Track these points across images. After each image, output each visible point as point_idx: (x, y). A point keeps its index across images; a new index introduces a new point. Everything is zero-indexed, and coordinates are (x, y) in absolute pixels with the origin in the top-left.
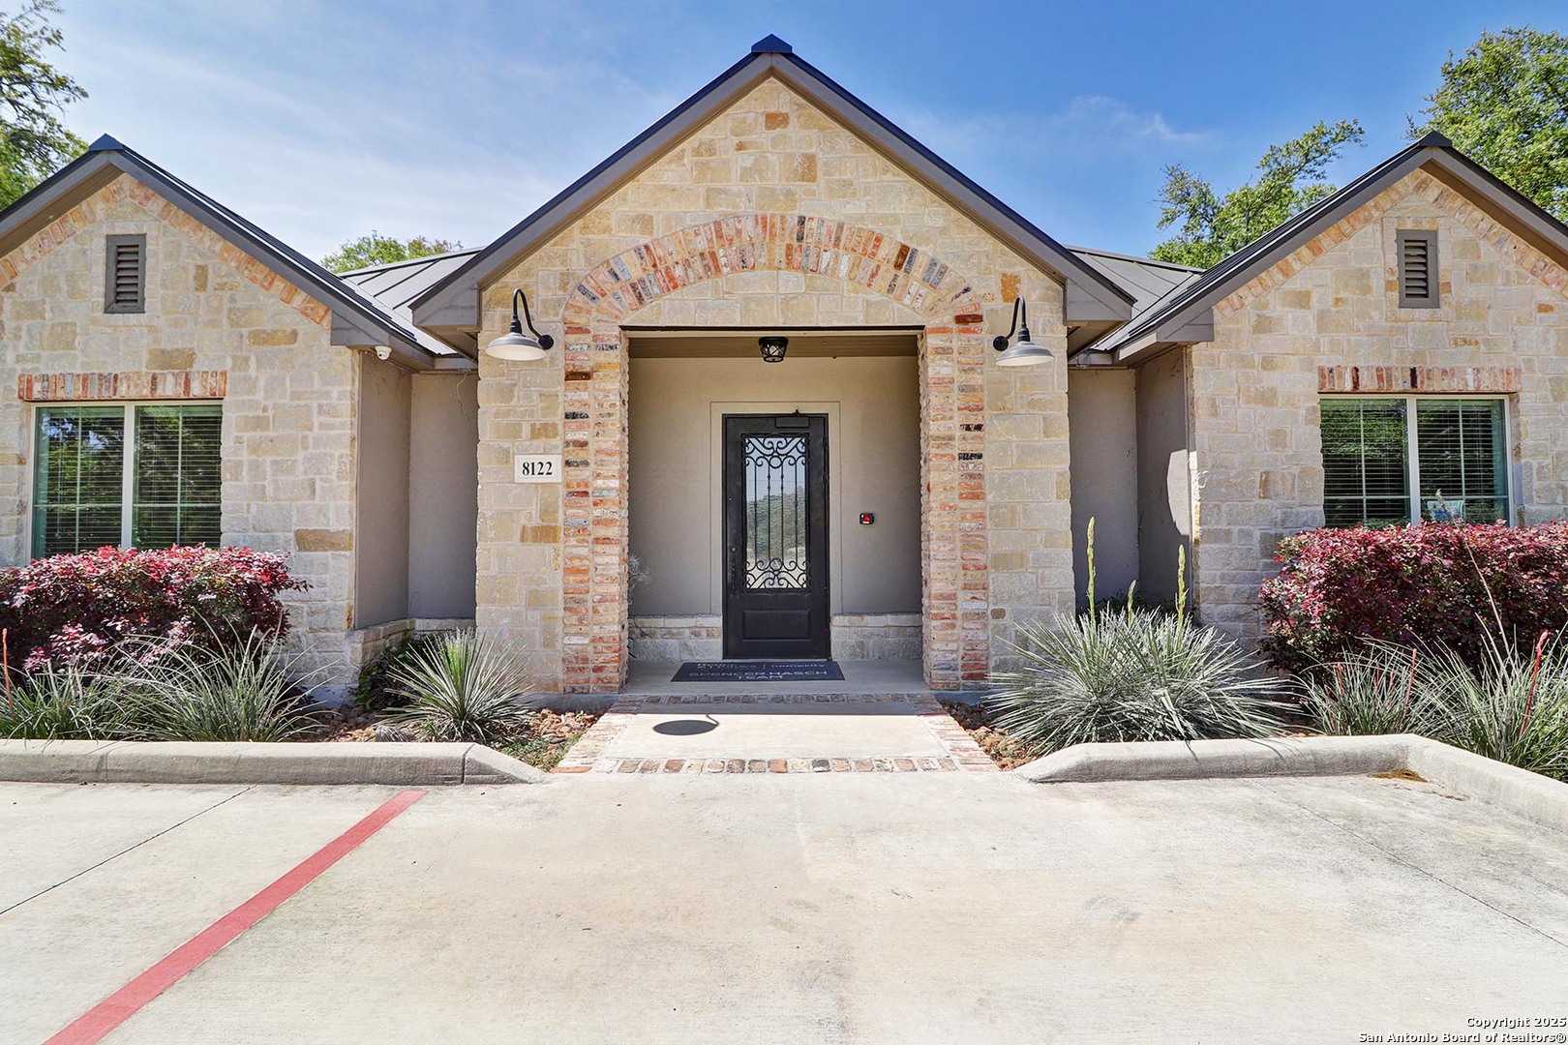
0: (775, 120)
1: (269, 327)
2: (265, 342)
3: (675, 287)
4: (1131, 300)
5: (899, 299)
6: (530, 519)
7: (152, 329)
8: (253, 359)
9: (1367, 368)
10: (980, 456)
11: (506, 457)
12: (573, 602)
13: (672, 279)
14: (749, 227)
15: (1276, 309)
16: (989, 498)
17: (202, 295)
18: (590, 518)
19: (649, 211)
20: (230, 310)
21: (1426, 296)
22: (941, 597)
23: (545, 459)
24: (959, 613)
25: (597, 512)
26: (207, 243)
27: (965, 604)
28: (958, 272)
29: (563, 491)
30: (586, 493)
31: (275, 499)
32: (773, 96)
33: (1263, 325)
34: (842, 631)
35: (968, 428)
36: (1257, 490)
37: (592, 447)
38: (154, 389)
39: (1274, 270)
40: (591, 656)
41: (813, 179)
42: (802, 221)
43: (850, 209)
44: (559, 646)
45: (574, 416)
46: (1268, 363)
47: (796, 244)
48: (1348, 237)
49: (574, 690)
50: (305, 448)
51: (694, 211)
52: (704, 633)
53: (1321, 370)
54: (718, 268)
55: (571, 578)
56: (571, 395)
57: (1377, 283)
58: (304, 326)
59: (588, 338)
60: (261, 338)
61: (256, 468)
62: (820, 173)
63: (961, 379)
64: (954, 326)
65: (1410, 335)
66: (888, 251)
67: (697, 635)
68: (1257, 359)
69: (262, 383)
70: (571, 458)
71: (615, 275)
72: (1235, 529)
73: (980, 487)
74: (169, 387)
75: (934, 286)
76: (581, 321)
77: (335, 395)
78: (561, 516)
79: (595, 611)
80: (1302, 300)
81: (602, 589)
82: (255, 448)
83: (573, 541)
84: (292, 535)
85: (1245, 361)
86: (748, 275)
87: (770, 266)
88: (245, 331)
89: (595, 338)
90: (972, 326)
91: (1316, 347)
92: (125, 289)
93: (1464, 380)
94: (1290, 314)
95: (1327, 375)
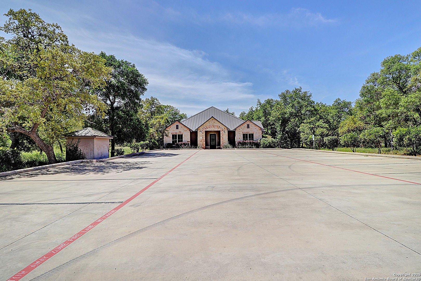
0: (213, 120)
3: (208, 128)
5: (219, 129)
7: (179, 130)
10: (223, 137)
11: (199, 137)
14: (211, 125)
17: (181, 128)
19: (206, 125)
20: (183, 129)
21: (249, 128)
23: (201, 137)
26: (182, 125)
27: (222, 145)
30: (203, 139)
31: (186, 139)
32: (212, 118)
33: (239, 130)
34: (217, 147)
36: (239, 139)
37: (203, 137)
38: (179, 133)
40: (204, 147)
41: (214, 123)
43: (216, 125)
44: (202, 146)
47: (214, 126)
48: (244, 124)
50: (187, 137)
51: (209, 125)
54: (210, 128)
55: (203, 143)
56: (202, 134)
57: (246, 127)
58: (187, 130)
60: (185, 131)
63: (222, 133)
64: (222, 131)
65: (248, 130)
66: (218, 127)
67: (208, 147)
68: (239, 132)
69: (185, 133)
71: (205, 128)
72: (238, 141)
73: (223, 139)
75: (221, 128)
77: (189, 134)
82: (185, 137)
84: (187, 141)
87: (212, 127)
89: (204, 131)
92: (177, 128)
93: (251, 133)
94: (241, 129)
95: (243, 132)
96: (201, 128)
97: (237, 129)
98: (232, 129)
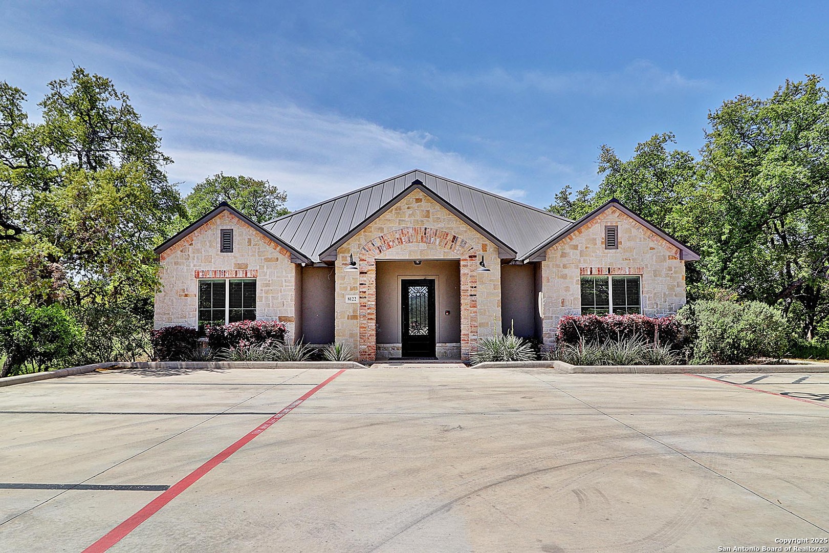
0: (418, 200)
1: (270, 257)
2: (269, 261)
3: (390, 248)
4: (516, 253)
5: (453, 251)
6: (350, 313)
7: (235, 257)
8: (265, 266)
9: (595, 268)
10: (475, 295)
11: (343, 296)
12: (362, 336)
13: (389, 246)
14: (411, 231)
15: (567, 250)
16: (478, 307)
17: (249, 247)
18: (367, 313)
19: (383, 226)
20: (258, 252)
21: (614, 245)
22: (464, 335)
23: (354, 296)
24: (469, 339)
25: (369, 311)
26: (251, 232)
27: (471, 337)
28: (470, 243)
29: (359, 305)
30: (365, 306)
31: (273, 307)
32: (418, 193)
33: (563, 255)
34: (439, 348)
35: (472, 287)
36: (561, 304)
37: (367, 293)
38: (236, 275)
39: (567, 238)
40: (367, 351)
41: (429, 217)
42: (426, 229)
43: (439, 226)
44: (358, 348)
45: (362, 284)
46: (565, 267)
47: (424, 235)
48: (590, 228)
49: (363, 360)
50: (281, 292)
51: (395, 226)
52: (396, 349)
53: (581, 268)
54: (402, 242)
55: (362, 329)
56: (361, 279)
57: (599, 242)
58: (280, 256)
59: (366, 262)
60: (267, 260)
61: (267, 298)
62: (431, 216)
63: (470, 273)
64: (468, 258)
65: (609, 257)
66: (450, 238)
67: (394, 349)
68: (561, 265)
69: (268, 273)
70: (361, 296)
71: (373, 245)
72: (554, 316)
73: (476, 304)
74: (241, 275)
75: (463, 247)
76: (364, 258)
77: (289, 277)
78: (358, 312)
79: (368, 339)
80: (575, 247)
81: (370, 332)
82: (266, 292)
83: (362, 319)
84: (278, 318)
85: (558, 266)
86: (410, 244)
87: (417, 242)
88: (263, 258)
89: (368, 262)
90: (473, 259)
91: (580, 261)
92: (227, 245)
93: (625, 271)
94: (572, 252)
95: (582, 270)
96: (353, 245)
97: (550, 252)
98: (522, 254)
